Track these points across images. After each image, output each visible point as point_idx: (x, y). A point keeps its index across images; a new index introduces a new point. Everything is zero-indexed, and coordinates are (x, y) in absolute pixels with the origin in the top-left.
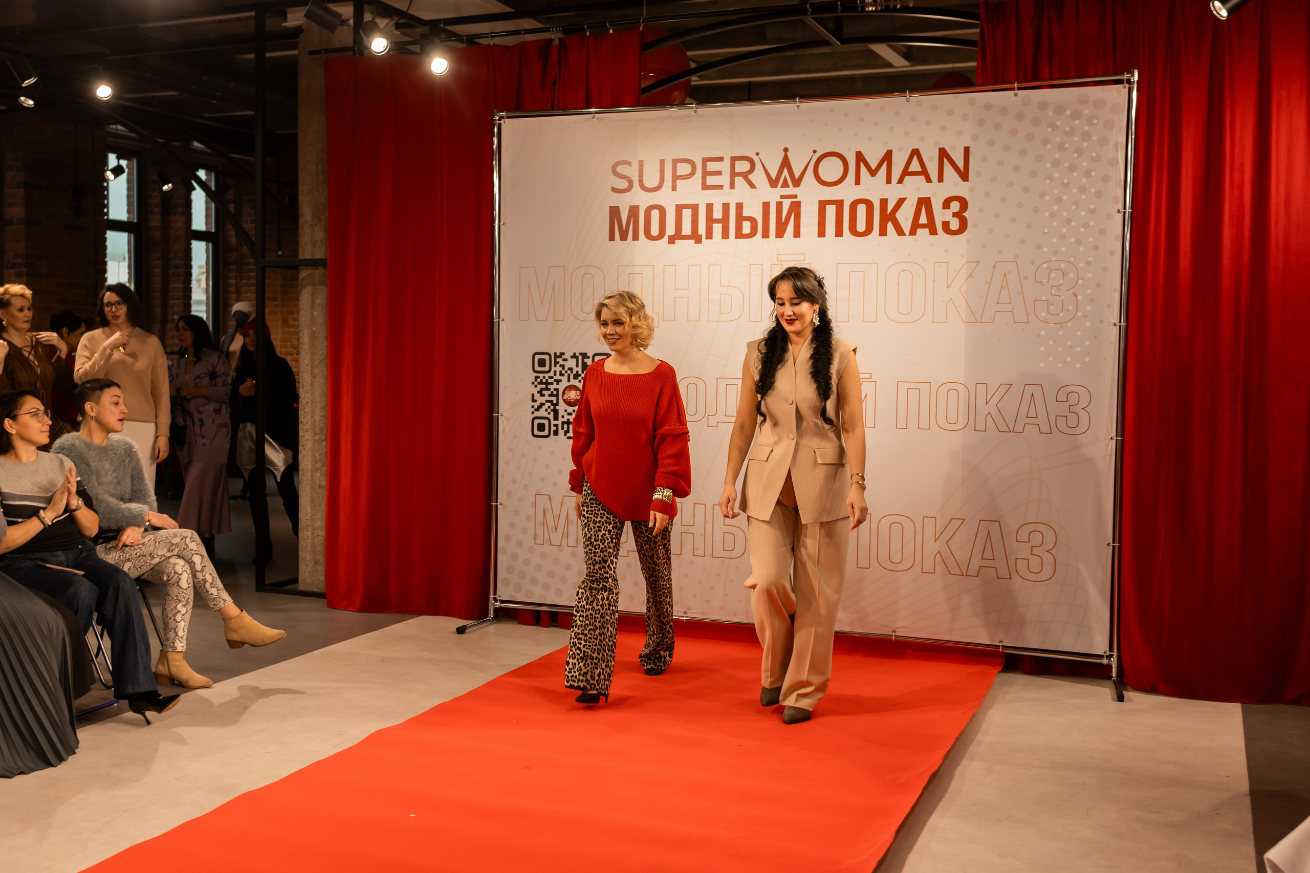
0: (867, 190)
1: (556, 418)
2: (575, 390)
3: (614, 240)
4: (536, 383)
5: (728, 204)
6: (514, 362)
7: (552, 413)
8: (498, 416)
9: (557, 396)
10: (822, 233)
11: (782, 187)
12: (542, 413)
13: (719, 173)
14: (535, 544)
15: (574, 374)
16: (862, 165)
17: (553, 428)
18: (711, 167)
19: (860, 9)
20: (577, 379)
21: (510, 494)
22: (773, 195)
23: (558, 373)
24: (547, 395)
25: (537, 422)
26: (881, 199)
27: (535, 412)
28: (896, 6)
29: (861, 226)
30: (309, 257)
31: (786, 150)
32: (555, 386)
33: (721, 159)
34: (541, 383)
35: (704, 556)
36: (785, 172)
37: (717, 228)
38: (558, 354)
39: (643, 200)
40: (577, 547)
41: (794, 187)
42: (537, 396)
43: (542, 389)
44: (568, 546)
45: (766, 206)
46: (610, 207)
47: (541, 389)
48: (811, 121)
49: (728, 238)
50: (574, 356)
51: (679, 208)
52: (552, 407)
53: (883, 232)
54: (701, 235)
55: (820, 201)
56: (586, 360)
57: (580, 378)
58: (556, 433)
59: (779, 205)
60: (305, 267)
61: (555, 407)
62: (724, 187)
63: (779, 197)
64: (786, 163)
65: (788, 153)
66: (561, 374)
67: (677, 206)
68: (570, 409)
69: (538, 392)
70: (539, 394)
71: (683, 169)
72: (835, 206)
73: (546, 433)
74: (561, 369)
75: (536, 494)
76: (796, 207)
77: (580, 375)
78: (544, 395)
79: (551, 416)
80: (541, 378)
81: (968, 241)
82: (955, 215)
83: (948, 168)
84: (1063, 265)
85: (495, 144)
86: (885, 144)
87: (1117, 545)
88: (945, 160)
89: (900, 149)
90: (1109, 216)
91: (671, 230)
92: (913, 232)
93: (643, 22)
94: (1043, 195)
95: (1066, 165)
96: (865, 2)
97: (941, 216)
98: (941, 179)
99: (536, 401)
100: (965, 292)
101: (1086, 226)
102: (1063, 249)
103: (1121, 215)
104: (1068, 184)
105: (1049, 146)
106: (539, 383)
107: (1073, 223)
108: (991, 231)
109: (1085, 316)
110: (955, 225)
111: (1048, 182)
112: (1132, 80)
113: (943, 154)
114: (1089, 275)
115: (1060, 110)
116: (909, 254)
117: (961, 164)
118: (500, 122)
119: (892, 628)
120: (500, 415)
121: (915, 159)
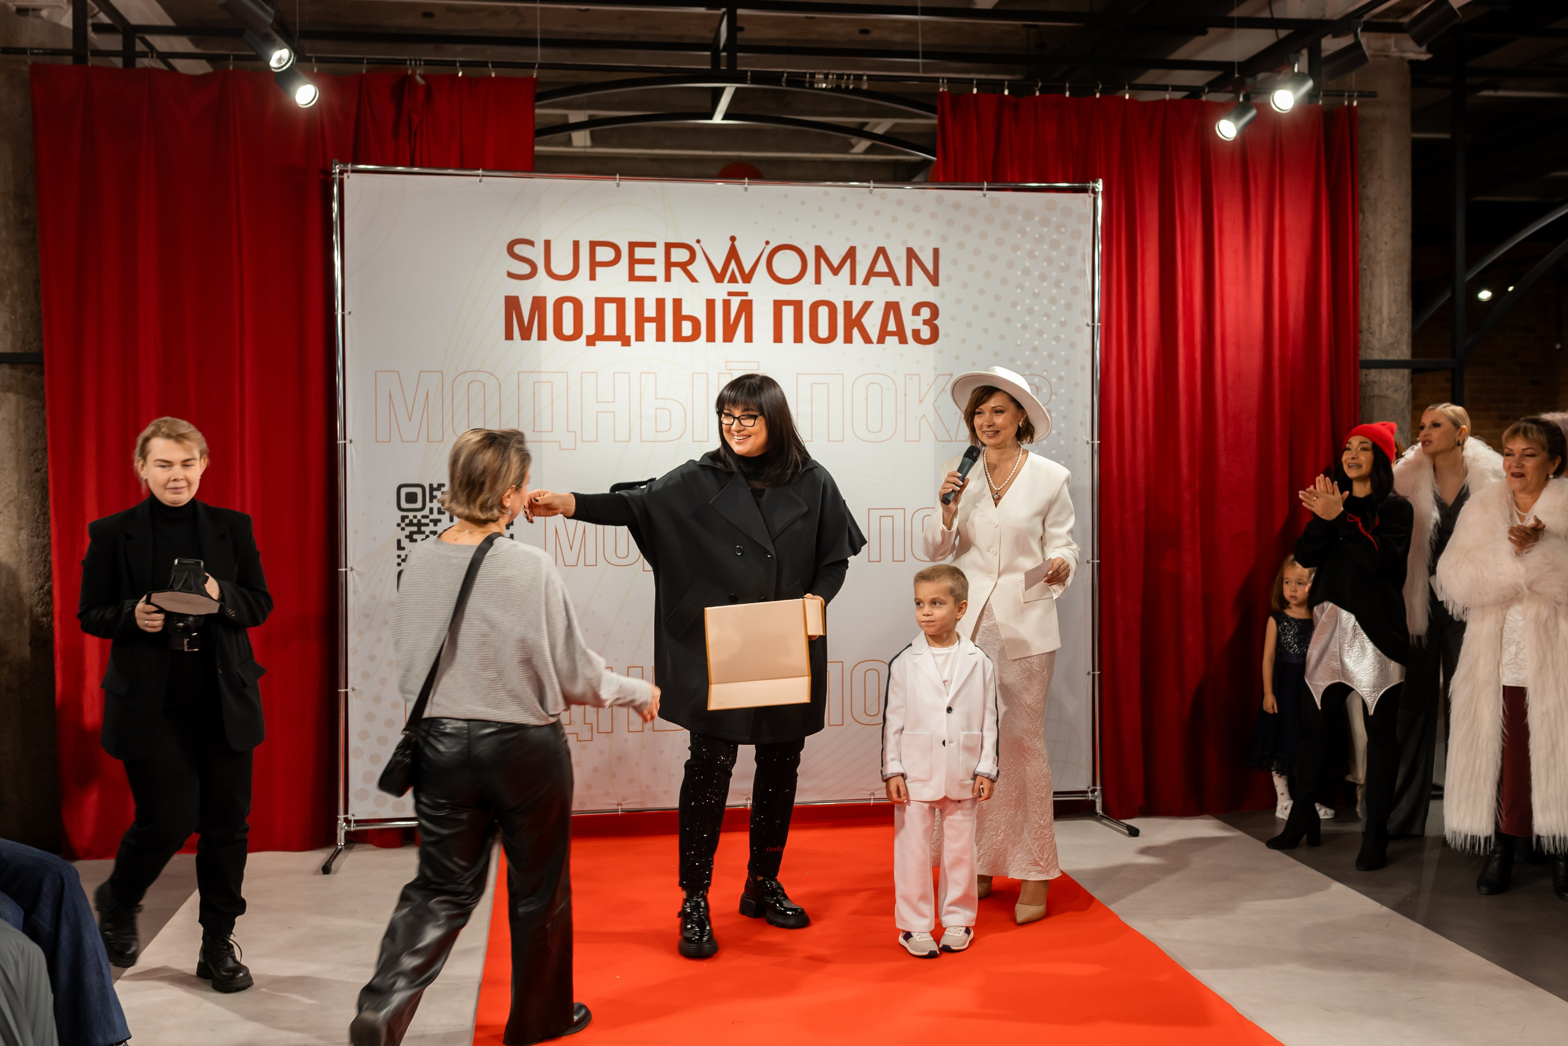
0: (829, 290)
3: (513, 340)
4: (403, 525)
5: (664, 300)
6: (370, 497)
8: (346, 572)
10: (778, 338)
11: (729, 281)
13: (651, 262)
16: (823, 262)
18: (640, 253)
19: (807, 85)
21: (366, 675)
22: (719, 292)
23: (435, 511)
26: (844, 302)
27: (402, 564)
28: (849, 87)
29: (823, 331)
31: (733, 239)
32: (432, 527)
33: (653, 245)
34: (411, 524)
35: (643, 731)
36: (733, 265)
37: (650, 329)
38: (435, 486)
39: (551, 290)
41: (744, 283)
42: (405, 543)
43: (412, 533)
45: (710, 304)
46: (505, 296)
47: (410, 532)
48: (762, 206)
49: (664, 340)
51: (600, 302)
53: (848, 339)
54: (630, 336)
55: (775, 301)
59: (727, 304)
62: (658, 279)
63: (726, 294)
64: (733, 254)
65: (736, 243)
67: (596, 298)
69: (407, 537)
70: (408, 540)
71: (605, 254)
72: (792, 308)
74: (440, 505)
76: (746, 307)
80: (411, 517)
81: (940, 351)
82: (925, 322)
83: (917, 271)
84: (1036, 380)
85: (335, 206)
86: (848, 239)
87: (1097, 673)
88: (914, 261)
89: (865, 246)
90: (1079, 330)
91: (589, 328)
92: (881, 340)
93: (538, 68)
94: (1014, 304)
95: (1037, 273)
96: (814, 77)
97: (911, 323)
98: (909, 282)
99: (403, 549)
100: (939, 407)
101: (1057, 339)
102: (1036, 363)
103: (1089, 329)
104: (1039, 293)
105: (1019, 253)
106: (407, 525)
107: (1045, 336)
108: (963, 341)
109: (1059, 434)
110: (926, 333)
111: (1019, 290)
112: (1097, 190)
113: (911, 254)
114: (1062, 391)
115: (1028, 215)
116: (878, 366)
117: (930, 267)
118: (341, 177)
119: (870, 791)
120: (348, 569)
121: (881, 258)
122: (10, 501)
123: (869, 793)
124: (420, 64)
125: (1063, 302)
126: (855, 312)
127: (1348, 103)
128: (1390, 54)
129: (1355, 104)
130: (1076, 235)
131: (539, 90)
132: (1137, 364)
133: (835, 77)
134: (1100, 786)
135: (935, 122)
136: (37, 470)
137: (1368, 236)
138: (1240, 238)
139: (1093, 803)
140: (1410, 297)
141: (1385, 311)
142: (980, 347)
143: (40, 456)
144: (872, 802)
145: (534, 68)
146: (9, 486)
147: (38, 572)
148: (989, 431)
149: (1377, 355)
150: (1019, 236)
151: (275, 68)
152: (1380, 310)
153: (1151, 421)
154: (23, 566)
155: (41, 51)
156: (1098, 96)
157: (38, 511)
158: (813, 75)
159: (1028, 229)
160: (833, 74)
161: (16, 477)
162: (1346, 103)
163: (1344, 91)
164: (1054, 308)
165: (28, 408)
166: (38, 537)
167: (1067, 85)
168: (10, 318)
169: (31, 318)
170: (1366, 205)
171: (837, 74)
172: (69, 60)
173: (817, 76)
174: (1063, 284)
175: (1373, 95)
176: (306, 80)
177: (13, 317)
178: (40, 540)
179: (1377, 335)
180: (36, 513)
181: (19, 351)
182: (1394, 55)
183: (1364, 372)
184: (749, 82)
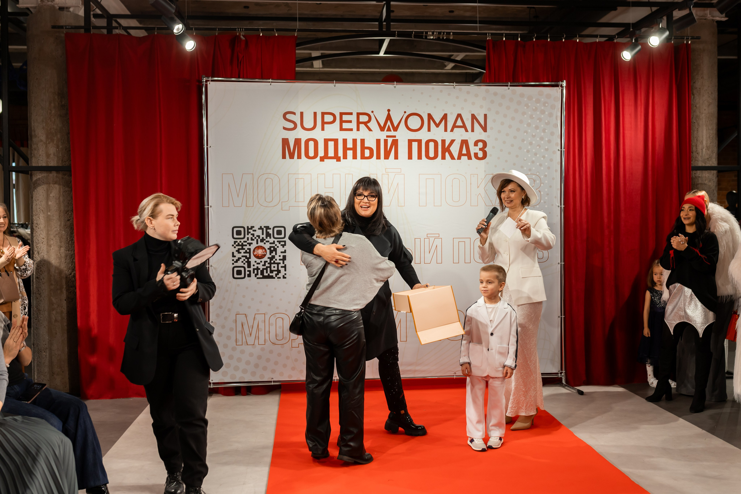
0: (434, 134)
1: (249, 266)
2: (261, 249)
3: (286, 159)
4: (235, 245)
5: (356, 139)
6: (219, 232)
7: (246, 264)
9: (250, 253)
10: (410, 157)
11: (386, 131)
12: (240, 263)
13: (350, 122)
14: (236, 345)
15: (261, 239)
16: (431, 121)
17: (247, 273)
18: (345, 118)
19: (424, 37)
20: (263, 242)
21: (218, 315)
22: (382, 136)
23: (250, 239)
24: (242, 253)
25: (236, 269)
26: (442, 140)
27: (235, 264)
28: (444, 38)
29: (432, 154)
30: (44, 165)
31: (389, 110)
32: (248, 247)
33: (351, 114)
34: (238, 245)
36: (389, 123)
37: (350, 153)
38: (250, 227)
39: (303, 135)
40: (265, 344)
41: (394, 131)
42: (236, 254)
44: (259, 345)
45: (378, 141)
46: (282, 138)
47: (238, 249)
48: (403, 95)
49: (356, 159)
50: (261, 228)
51: (326, 141)
52: (246, 260)
53: (443, 158)
54: (340, 157)
55: (409, 140)
56: (268, 230)
57: (265, 241)
58: (249, 276)
59: (386, 141)
60: (40, 172)
61: (248, 260)
62: (353, 130)
63: (386, 137)
64: (389, 118)
65: (390, 112)
66: (252, 239)
67: (324, 139)
68: (258, 261)
69: (236, 251)
70: (237, 252)
71: (328, 118)
72: (417, 143)
73: (243, 276)
74: (252, 236)
75: (236, 314)
76: (395, 143)
77: (265, 240)
78: (241, 253)
79: (246, 266)
80: (239, 242)
81: (488, 163)
82: (480, 149)
83: (476, 125)
84: (534, 177)
85: (204, 97)
86: (443, 110)
87: (563, 316)
88: (475, 120)
89: (451, 113)
90: (554, 152)
91: (321, 153)
92: (459, 158)
93: (297, 31)
94: (523, 140)
95: (534, 126)
96: (427, 34)
97: (473, 150)
98: (473, 130)
99: (235, 256)
100: (487, 190)
101: (544, 157)
102: (534, 168)
103: (560, 152)
104: (535, 135)
105: (525, 116)
106: (237, 245)
107: (538, 156)
108: (499, 158)
109: (545, 202)
110: (480, 154)
111: (525, 134)
112: (563, 86)
113: (473, 117)
114: (546, 182)
115: (530, 98)
116: (458, 170)
117: (483, 123)
118: (206, 83)
119: (453, 372)
120: (209, 266)
121: (459, 119)
122: (56, 234)
123: (454, 373)
124: (243, 30)
125: (547, 139)
126: (447, 144)
127: (686, 42)
128: (707, 18)
129: (690, 42)
130: (553, 107)
131: (298, 42)
132: (583, 169)
133: (437, 33)
134: (565, 370)
135: (485, 54)
136: (68, 220)
137: (696, 106)
138: (632, 108)
139: (561, 378)
140: (717, 136)
141: (704, 143)
142: (506, 161)
143: (70, 214)
144: (455, 377)
145: (296, 31)
146: (56, 228)
147: (69, 267)
148: (508, 201)
149: (700, 164)
150: (525, 108)
151: (176, 33)
152: (702, 142)
153: (589, 196)
154: (62, 264)
155: (70, 27)
156: (563, 40)
157: (69, 239)
158: (427, 33)
159: (530, 105)
160: (436, 32)
161: (59, 223)
162: (685, 42)
163: (684, 37)
164: (542, 142)
165: (64, 192)
166: (69, 251)
167: (549, 36)
168: (56, 150)
169: (66, 150)
170: (695, 91)
171: (438, 32)
172: (82, 31)
173: (429, 33)
174: (546, 131)
175: (698, 38)
176: (191, 38)
177: (57, 150)
178: (70, 252)
179: (700, 154)
180: (68, 240)
181: (60, 165)
182: (709, 18)
183: (694, 172)
184: (396, 36)
